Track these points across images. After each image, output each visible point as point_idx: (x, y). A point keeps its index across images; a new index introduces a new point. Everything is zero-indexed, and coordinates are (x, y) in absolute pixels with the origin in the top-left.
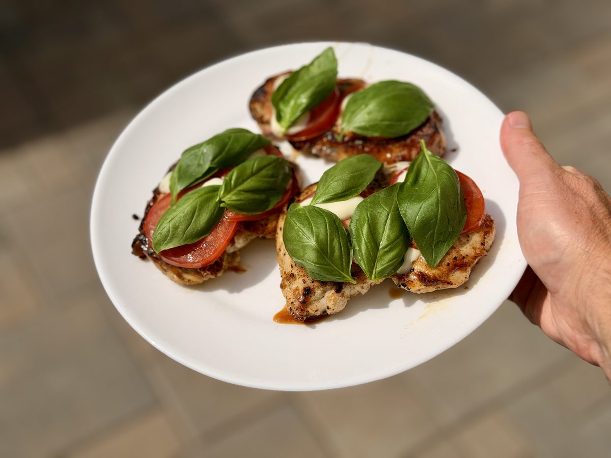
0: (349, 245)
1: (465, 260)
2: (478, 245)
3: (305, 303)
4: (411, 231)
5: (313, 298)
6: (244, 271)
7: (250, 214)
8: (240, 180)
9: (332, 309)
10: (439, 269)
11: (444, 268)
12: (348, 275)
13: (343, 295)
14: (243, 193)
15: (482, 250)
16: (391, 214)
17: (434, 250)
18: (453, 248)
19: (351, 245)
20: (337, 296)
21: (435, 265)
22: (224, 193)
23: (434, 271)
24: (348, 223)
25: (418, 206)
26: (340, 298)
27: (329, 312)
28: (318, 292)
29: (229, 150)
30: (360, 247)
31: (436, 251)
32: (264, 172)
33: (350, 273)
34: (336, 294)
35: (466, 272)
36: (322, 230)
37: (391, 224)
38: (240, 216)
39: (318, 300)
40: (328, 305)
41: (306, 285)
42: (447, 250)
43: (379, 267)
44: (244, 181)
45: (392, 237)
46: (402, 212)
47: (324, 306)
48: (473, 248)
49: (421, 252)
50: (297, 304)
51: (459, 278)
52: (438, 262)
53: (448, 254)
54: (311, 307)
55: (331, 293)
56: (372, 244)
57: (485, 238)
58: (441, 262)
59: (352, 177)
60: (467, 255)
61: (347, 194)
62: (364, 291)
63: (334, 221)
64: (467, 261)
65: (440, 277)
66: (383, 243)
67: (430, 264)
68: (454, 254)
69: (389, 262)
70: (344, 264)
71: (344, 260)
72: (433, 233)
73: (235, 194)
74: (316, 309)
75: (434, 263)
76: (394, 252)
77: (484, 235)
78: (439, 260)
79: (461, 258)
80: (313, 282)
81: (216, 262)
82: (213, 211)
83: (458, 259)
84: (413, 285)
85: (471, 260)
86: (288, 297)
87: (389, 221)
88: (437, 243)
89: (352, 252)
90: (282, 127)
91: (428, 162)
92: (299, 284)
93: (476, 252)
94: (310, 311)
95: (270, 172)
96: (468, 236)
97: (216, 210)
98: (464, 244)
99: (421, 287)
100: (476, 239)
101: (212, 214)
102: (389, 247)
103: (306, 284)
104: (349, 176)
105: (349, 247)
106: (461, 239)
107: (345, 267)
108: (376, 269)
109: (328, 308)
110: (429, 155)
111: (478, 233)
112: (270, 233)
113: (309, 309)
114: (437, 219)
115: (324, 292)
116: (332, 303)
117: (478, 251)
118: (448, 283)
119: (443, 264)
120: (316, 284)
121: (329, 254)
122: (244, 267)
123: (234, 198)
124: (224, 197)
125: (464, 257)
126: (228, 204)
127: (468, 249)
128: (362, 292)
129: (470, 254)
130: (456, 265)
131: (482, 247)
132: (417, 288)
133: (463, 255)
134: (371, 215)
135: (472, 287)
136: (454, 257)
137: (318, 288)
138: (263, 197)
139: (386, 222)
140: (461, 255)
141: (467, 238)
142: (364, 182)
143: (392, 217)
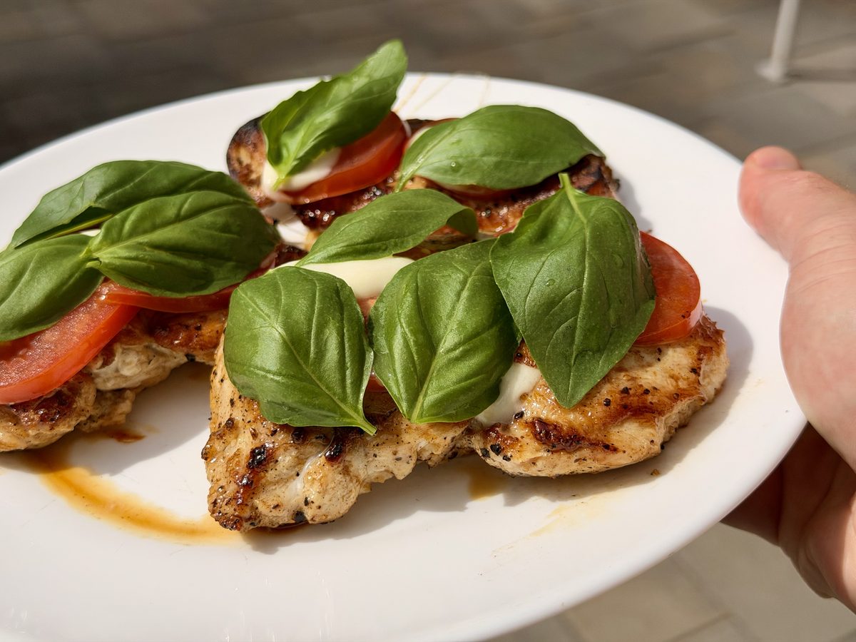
0: (365, 343)
1: (650, 398)
2: (685, 373)
3: (251, 487)
4: (517, 318)
5: (271, 475)
6: (138, 437)
7: (157, 293)
8: (147, 225)
9: (317, 504)
10: (583, 413)
11: (597, 411)
12: (356, 410)
13: (346, 471)
14: (147, 249)
15: (693, 383)
16: (474, 280)
17: (573, 369)
18: (619, 369)
19: (371, 344)
20: (333, 474)
21: (575, 402)
22: (101, 242)
23: (572, 416)
24: (372, 303)
25: (537, 265)
26: (339, 477)
27: (309, 513)
28: (285, 459)
29: (143, 182)
30: (390, 349)
31: (577, 370)
32: (206, 218)
33: (360, 407)
34: (327, 467)
35: (653, 426)
36: (302, 304)
37: (470, 299)
38: (132, 293)
39: (283, 481)
40: (307, 494)
41: (257, 443)
42: (606, 370)
43: (432, 394)
44: (155, 228)
45: (471, 325)
46: (500, 276)
47: (297, 498)
48: (672, 377)
49: (543, 371)
50: (231, 489)
51: (634, 438)
52: (583, 394)
53: (607, 379)
54: (263, 496)
55: (316, 462)
56: (421, 337)
57: (700, 359)
58: (589, 396)
59: (392, 216)
60: (655, 388)
61: (379, 249)
62: (403, 470)
63: (337, 292)
64: (655, 400)
65: (586, 434)
66: (449, 339)
67: (563, 401)
68: (622, 381)
69: (460, 381)
70: (348, 381)
71: (348, 372)
72: (572, 329)
73: (127, 247)
74: (275, 503)
75: (573, 396)
76: (473, 361)
77: (699, 353)
78: (583, 392)
79: (640, 391)
80: (274, 433)
81: (59, 394)
82: (66, 276)
83: (631, 392)
84: (518, 447)
85: (666, 400)
86: (215, 479)
87: (465, 294)
88: (581, 354)
89: (370, 356)
90: (279, 172)
91: (572, 209)
92: (243, 444)
93: (678, 385)
94: (262, 509)
95: (220, 220)
96: (660, 351)
97: (77, 275)
98: (650, 365)
99: (539, 454)
100: (677, 358)
101: (63, 283)
102: (461, 349)
103: (257, 441)
104: (387, 213)
105: (366, 347)
106: (642, 354)
107: (349, 390)
108: (425, 396)
109: (306, 503)
110: (576, 197)
111: (683, 347)
112: (203, 347)
113: (257, 502)
114: (580, 291)
115: (300, 461)
116: (316, 487)
117: (682, 384)
118: (607, 447)
119: (595, 400)
120: (281, 437)
121: (312, 355)
122: (140, 430)
123: (125, 253)
124: (98, 250)
125: (647, 392)
126: (106, 265)
127: (659, 377)
128: (396, 472)
129: (664, 387)
130: (625, 407)
131: (693, 376)
132: (528, 455)
133: (646, 387)
134: (424, 279)
135: (670, 469)
136: (622, 387)
137: (286, 450)
138: (197, 264)
139: (459, 295)
140: (641, 386)
141: (658, 356)
142: (420, 230)
143: (474, 285)
